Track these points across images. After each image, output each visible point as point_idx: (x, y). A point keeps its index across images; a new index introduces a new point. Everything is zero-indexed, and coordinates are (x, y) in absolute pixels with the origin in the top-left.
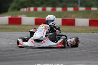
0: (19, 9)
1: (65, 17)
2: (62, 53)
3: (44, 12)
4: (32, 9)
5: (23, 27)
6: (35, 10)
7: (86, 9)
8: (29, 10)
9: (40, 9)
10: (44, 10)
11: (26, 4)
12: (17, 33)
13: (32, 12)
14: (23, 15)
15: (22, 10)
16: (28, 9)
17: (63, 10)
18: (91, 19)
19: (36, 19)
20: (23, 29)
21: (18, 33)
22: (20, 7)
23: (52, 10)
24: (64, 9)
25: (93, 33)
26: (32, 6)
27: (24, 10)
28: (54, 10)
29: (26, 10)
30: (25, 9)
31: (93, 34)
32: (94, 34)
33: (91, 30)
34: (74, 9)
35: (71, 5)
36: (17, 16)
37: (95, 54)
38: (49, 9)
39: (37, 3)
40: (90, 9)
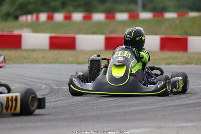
0: (16, 18)
1: (111, 32)
2: (106, 106)
3: (67, 22)
4: (43, 17)
5: (25, 54)
6: (50, 18)
7: (154, 16)
8: (37, 18)
9: (59, 17)
10: (68, 18)
11: (30, 7)
12: (12, 65)
13: (44, 23)
14: (25, 30)
15: (23, 18)
16: (34, 16)
17: (107, 17)
18: (163, 36)
19: (51, 38)
20: (26, 59)
21: (15, 65)
22: (18, 12)
23: (85, 18)
24: (110, 15)
25: (168, 64)
26: (42, 11)
27: (26, 19)
28: (88, 18)
29: (32, 18)
30: (29, 17)
31: (168, 66)
32: (171, 66)
33: (164, 59)
34: (131, 17)
35: (123, 7)
36: (12, 32)
37: (172, 108)
38: (78, 16)
39: (53, 4)
40: (162, 15)
